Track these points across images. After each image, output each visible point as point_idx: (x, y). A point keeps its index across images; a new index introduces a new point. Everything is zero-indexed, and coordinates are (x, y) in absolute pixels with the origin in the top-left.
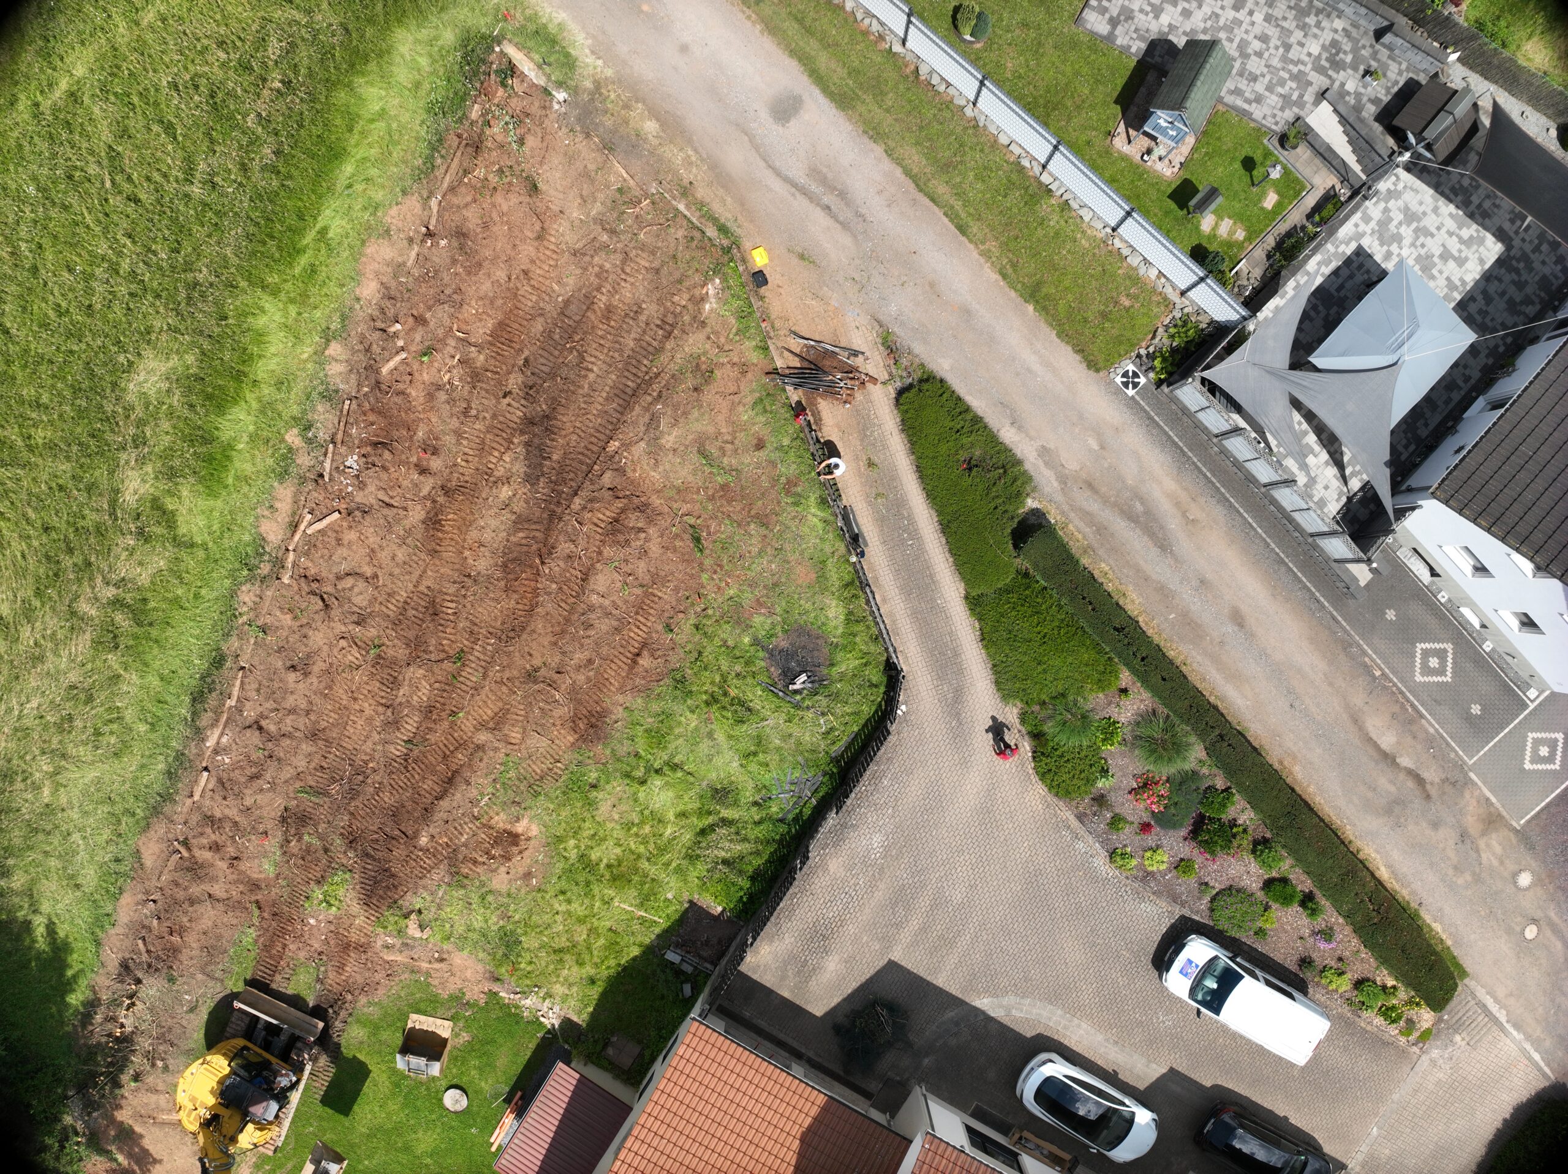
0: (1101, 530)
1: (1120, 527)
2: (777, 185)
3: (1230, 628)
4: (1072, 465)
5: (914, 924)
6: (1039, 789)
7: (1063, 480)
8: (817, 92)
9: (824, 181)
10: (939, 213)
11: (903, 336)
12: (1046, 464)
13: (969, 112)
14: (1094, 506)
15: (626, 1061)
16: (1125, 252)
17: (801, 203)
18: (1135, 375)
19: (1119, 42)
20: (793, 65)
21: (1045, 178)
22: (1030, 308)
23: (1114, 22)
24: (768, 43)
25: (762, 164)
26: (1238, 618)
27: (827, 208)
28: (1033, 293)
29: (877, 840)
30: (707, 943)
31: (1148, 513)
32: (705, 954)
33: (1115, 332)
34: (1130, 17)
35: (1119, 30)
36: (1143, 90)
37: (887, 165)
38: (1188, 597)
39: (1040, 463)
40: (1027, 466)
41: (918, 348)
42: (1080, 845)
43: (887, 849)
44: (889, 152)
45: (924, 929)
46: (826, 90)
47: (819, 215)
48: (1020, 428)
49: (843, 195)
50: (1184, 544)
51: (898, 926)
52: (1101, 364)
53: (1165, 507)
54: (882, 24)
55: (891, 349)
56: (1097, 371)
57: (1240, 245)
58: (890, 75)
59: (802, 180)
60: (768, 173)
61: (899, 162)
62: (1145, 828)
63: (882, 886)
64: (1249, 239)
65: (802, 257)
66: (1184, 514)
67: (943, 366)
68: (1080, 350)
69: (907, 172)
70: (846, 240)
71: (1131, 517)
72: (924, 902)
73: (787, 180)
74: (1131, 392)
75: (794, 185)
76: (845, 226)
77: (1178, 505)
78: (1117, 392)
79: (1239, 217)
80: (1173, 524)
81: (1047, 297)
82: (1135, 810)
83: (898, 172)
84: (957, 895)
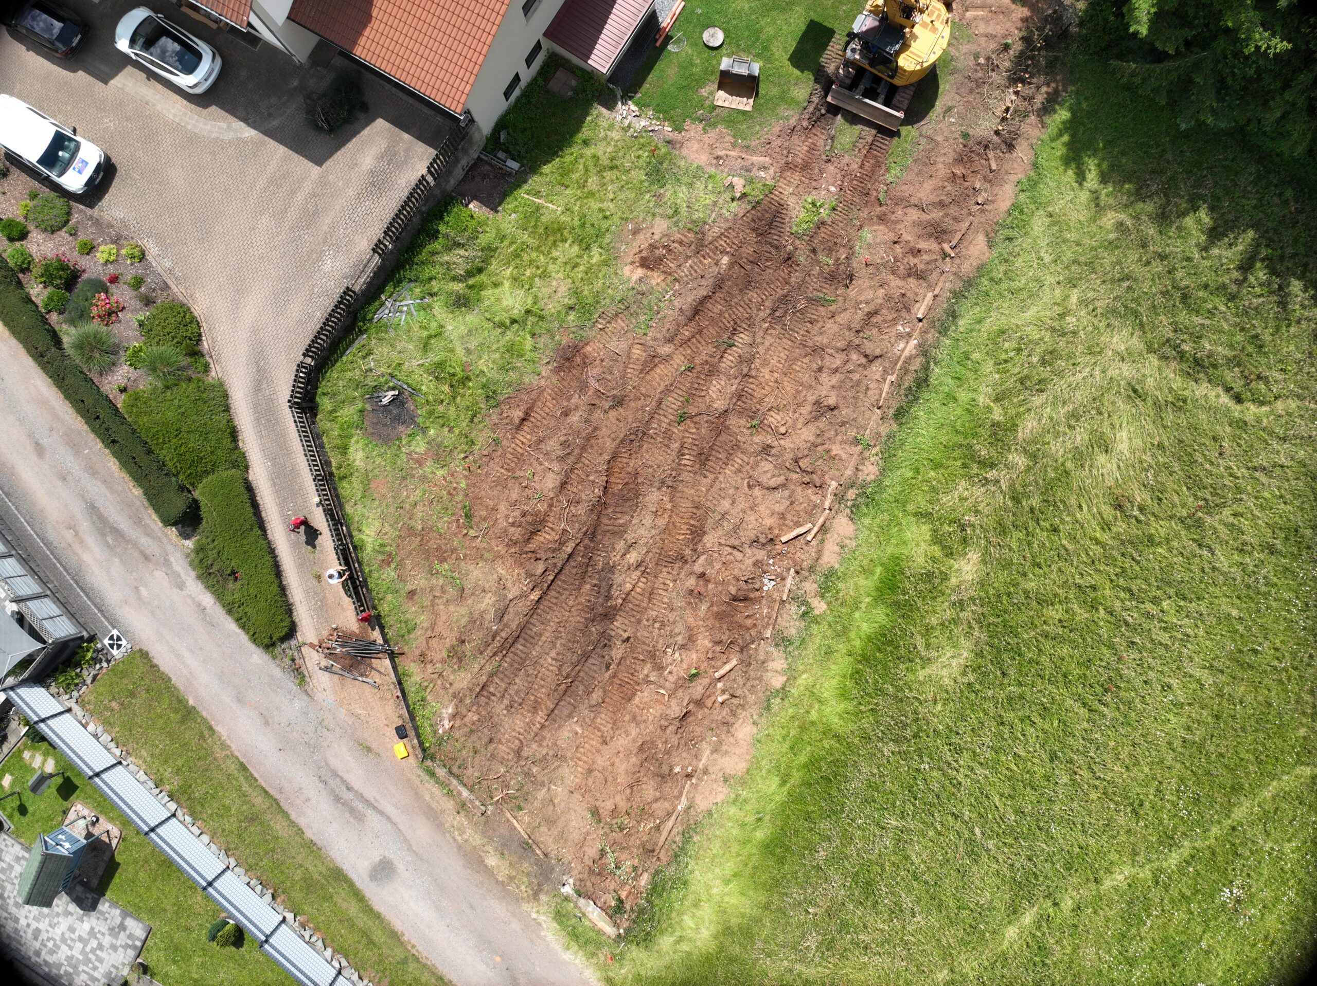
0: (138, 521)
1: (124, 524)
2: (389, 809)
3: (45, 441)
4: (159, 574)
5: (300, 197)
6: (198, 310)
7: (167, 563)
8: (359, 884)
9: (352, 811)
10: (261, 781)
11: (289, 682)
12: (179, 576)
13: (233, 862)
14: (144, 541)
15: (560, 74)
16: (112, 745)
17: (370, 793)
18: (112, 646)
19: (118, 912)
20: (378, 907)
21: (173, 806)
22: (191, 702)
23: (122, 927)
24: (398, 925)
25: (401, 827)
26: (39, 449)
27: (349, 789)
28: (188, 714)
29: (327, 266)
30: (484, 176)
31: (104, 535)
32: (488, 167)
33: (125, 681)
34: (111, 929)
35: (118, 920)
36: (100, 872)
37: (302, 822)
38: (74, 465)
39: (184, 576)
40: (193, 574)
41: (277, 672)
42: (168, 264)
43: (320, 259)
44: (300, 832)
45: (293, 193)
46: (351, 884)
47: (356, 784)
48: (199, 605)
49: (337, 799)
50: (77, 509)
51: (314, 195)
52: (138, 655)
53: (91, 539)
54: (302, 937)
55: (298, 673)
56: (141, 650)
57: (26, 747)
58: (298, 895)
59: (370, 812)
60: (396, 819)
61: (293, 824)
62: (114, 280)
63: (325, 228)
64: (20, 752)
65: (369, 749)
66: (77, 534)
67: (257, 657)
68: (154, 666)
69: (286, 815)
70: (334, 762)
71: (116, 532)
72: (292, 215)
73: (382, 813)
74: (115, 633)
75: (375, 808)
76: (335, 774)
77: (82, 542)
78: (125, 633)
79: (28, 769)
80: (85, 525)
81: (176, 711)
82: (122, 294)
83: (293, 816)
84: (265, 221)
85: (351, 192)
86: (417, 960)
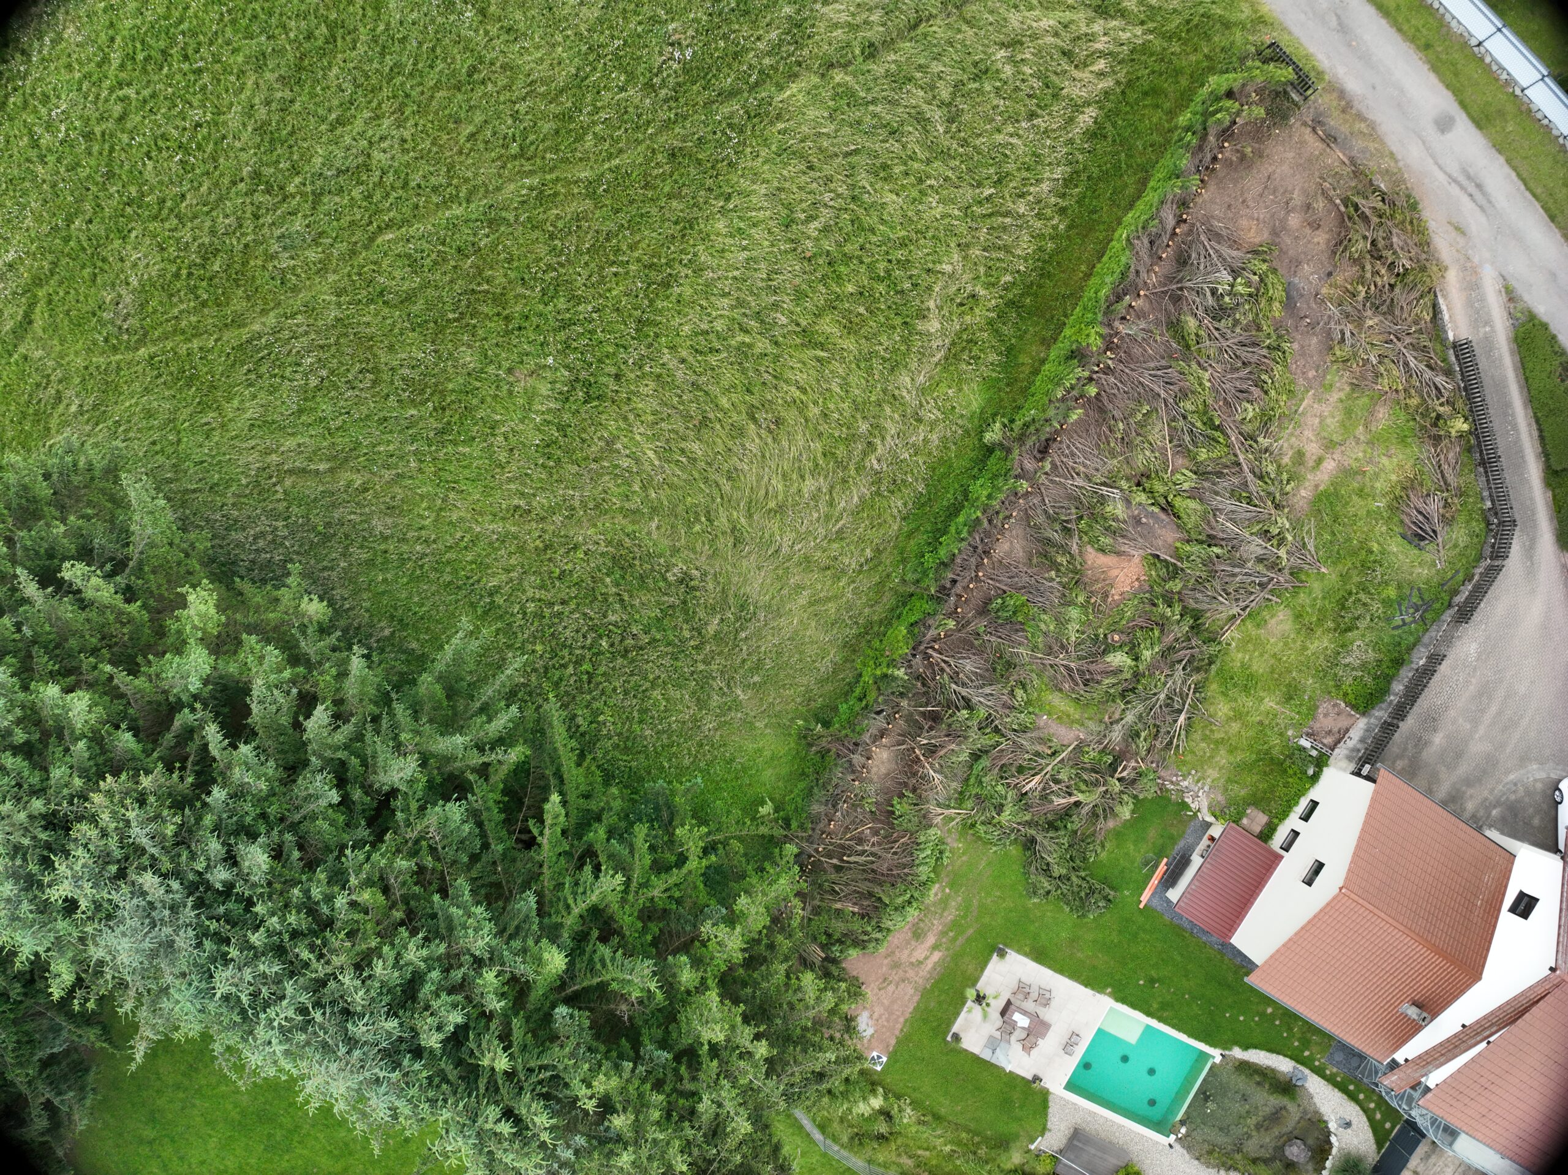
2: (1441, 177)
5: (1494, 709)
8: (1464, 115)
9: (1469, 177)
10: (1538, 206)
11: (1517, 287)
13: (1561, 140)
17: (1455, 190)
20: (1448, 94)
24: (1433, 78)
25: (1431, 161)
27: (1471, 196)
30: (1329, 733)
32: (1325, 741)
37: (1507, 170)
41: (1526, 297)
43: (1480, 654)
44: (1509, 161)
45: (1499, 713)
46: (1469, 114)
47: (1465, 199)
49: (1479, 186)
51: (1483, 711)
54: (1510, 75)
55: (1511, 295)
58: (1510, 108)
59: (1455, 175)
60: (1435, 168)
61: (1515, 169)
63: (1474, 681)
65: (1456, 228)
67: (1542, 310)
69: (1519, 175)
70: (1483, 219)
72: (1500, 693)
73: (1445, 173)
75: (1450, 176)
76: (1482, 208)
83: (1514, 174)
84: (1522, 690)
85: (1452, 713)
86: (1418, 48)
